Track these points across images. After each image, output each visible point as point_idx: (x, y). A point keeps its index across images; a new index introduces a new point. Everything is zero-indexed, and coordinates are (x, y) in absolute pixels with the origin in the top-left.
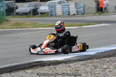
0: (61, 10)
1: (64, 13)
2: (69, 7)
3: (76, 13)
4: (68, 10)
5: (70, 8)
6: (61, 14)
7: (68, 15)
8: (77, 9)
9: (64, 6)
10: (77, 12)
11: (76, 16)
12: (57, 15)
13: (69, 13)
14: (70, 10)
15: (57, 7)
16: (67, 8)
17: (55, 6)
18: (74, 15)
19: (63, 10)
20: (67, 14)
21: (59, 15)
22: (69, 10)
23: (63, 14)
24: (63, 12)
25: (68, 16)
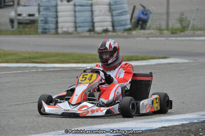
0: (72, 19)
1: (80, 27)
2: (92, 11)
3: (110, 28)
4: (89, 19)
5: (95, 13)
6: (71, 30)
7: (90, 31)
8: (112, 16)
9: (78, 8)
10: (113, 26)
11: (110, 34)
12: (60, 30)
13: (93, 26)
14: (96, 19)
15: (59, 8)
16: (89, 14)
17: (56, 6)
18: (106, 31)
19: (75, 17)
20: (87, 29)
21: (65, 29)
22: (93, 19)
23: (76, 27)
24: (75, 22)
25: (88, 34)
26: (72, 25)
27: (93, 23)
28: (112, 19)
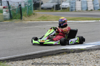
2: (87, 4)
3: (93, 9)
4: (86, 6)
6: (80, 10)
7: (86, 10)
8: (94, 5)
9: (83, 3)
10: (94, 8)
11: (93, 11)
12: (77, 10)
13: (87, 9)
14: (88, 6)
15: (77, 3)
17: (75, 2)
18: (92, 10)
19: (82, 6)
20: (85, 9)
21: (78, 10)
22: (87, 6)
23: (82, 9)
24: (82, 7)
25: (86, 11)
26: (81, 8)
27: (87, 7)
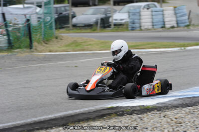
0: (150, 20)
1: (156, 25)
2: (163, 15)
3: (176, 25)
4: (162, 20)
5: (166, 16)
6: (150, 27)
7: (162, 27)
8: (177, 17)
9: (154, 13)
10: (177, 24)
11: (175, 29)
12: (143, 28)
13: (164, 24)
14: (166, 20)
15: (142, 13)
16: (161, 16)
17: (139, 12)
18: (173, 27)
19: (152, 19)
20: (160, 26)
21: (146, 27)
22: (164, 20)
23: (153, 25)
24: (153, 22)
25: (161, 29)
26: (151, 24)
27: (164, 22)
28: (177, 19)
